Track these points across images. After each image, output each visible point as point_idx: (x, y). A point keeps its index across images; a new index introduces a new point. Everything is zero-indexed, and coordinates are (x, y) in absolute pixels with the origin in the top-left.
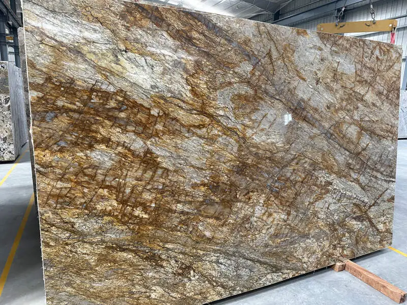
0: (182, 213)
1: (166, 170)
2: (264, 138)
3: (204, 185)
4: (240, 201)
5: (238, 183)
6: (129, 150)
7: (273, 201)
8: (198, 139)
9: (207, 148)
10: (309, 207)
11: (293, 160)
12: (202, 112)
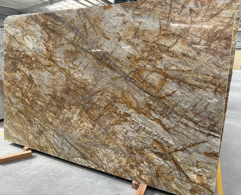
0: (41, 106)
1: (36, 85)
2: (80, 75)
3: (50, 95)
4: (66, 109)
5: (65, 98)
6: (25, 74)
7: (84, 114)
8: (48, 72)
9: (52, 77)
10: (109, 126)
11: (99, 92)
12: (50, 59)
